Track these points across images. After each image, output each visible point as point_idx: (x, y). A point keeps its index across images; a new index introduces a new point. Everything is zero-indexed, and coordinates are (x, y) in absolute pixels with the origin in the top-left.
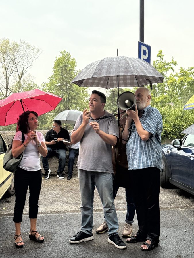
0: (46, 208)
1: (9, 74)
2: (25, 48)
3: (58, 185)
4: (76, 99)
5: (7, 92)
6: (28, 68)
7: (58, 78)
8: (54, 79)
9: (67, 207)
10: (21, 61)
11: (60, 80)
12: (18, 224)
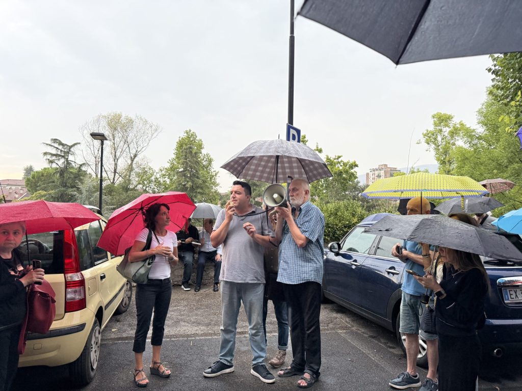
0: (170, 329)
1: (119, 154)
2: (141, 125)
3: (183, 299)
4: (202, 188)
5: (114, 177)
6: (144, 148)
7: (180, 161)
8: (175, 163)
9: (196, 328)
10: (135, 139)
11: (183, 165)
12: (139, 355)
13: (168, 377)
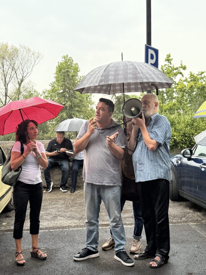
0: (49, 223)
1: (8, 80)
2: (25, 53)
3: (61, 199)
4: (79, 107)
5: (6, 100)
6: (29, 74)
7: (60, 84)
8: (56, 86)
9: (70, 221)
10: (21, 66)
11: (63, 87)
12: (18, 240)
13: (45, 259)
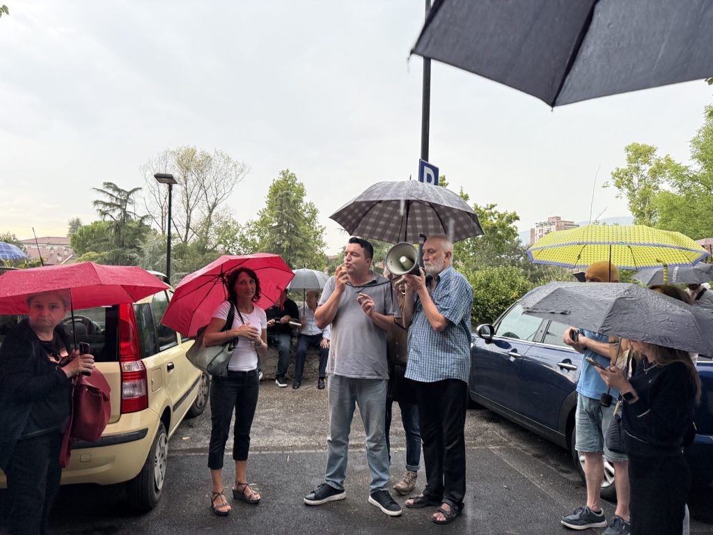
0: (259, 439)
1: (193, 203)
2: (222, 163)
3: (277, 398)
4: (302, 249)
5: (187, 234)
6: (225, 196)
7: (274, 213)
8: (268, 215)
9: (294, 438)
10: (214, 183)
11: (278, 217)
12: (216, 472)
13: (257, 503)
